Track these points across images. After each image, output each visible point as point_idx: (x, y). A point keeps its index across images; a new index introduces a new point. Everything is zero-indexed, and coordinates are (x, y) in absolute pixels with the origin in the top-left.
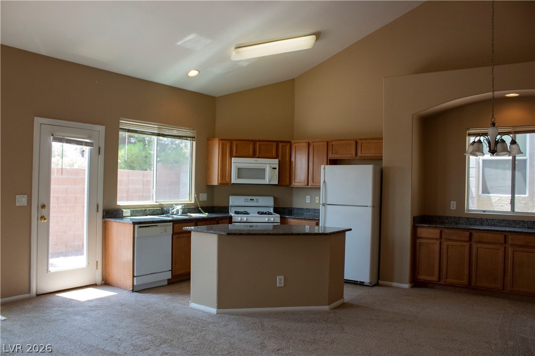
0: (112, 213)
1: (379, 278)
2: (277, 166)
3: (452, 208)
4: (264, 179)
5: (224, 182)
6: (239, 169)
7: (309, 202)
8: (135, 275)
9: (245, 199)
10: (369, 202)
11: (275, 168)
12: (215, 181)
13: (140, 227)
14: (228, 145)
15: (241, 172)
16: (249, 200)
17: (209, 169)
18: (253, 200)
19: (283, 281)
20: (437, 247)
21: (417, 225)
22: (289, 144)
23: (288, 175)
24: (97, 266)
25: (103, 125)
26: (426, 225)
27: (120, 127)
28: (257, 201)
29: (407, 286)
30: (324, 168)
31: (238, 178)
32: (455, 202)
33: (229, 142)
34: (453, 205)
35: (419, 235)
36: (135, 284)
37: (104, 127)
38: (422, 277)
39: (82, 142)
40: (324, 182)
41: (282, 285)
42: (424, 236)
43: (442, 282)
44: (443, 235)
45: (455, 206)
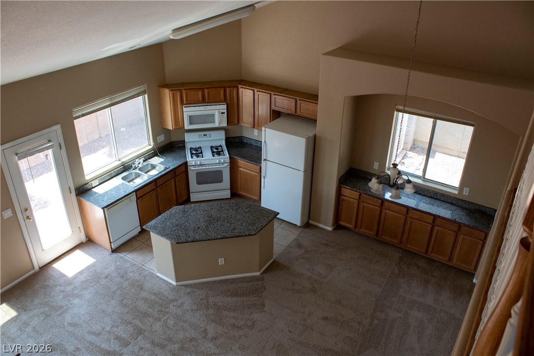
0: (82, 191)
1: (309, 218)
2: (225, 111)
3: (374, 168)
4: (214, 122)
5: (178, 127)
6: (190, 117)
7: (257, 135)
8: (112, 242)
9: (199, 135)
10: (302, 168)
11: (224, 113)
12: (170, 126)
13: (109, 209)
14: (178, 94)
15: (192, 120)
16: (203, 136)
17: (163, 114)
18: (206, 135)
19: (223, 261)
20: (356, 206)
21: (342, 186)
22: (236, 89)
23: (236, 116)
24: (80, 231)
25: (59, 124)
26: (348, 188)
27: (74, 116)
28: (210, 136)
29: (330, 229)
30: (265, 131)
31: (190, 124)
32: (378, 164)
33: (179, 91)
34: (376, 166)
35: (342, 193)
36: (113, 247)
37: (59, 125)
38: (342, 223)
39: (43, 148)
40: (265, 142)
41: (223, 263)
42: (346, 195)
43: (357, 230)
44: (361, 197)
45: (377, 166)
